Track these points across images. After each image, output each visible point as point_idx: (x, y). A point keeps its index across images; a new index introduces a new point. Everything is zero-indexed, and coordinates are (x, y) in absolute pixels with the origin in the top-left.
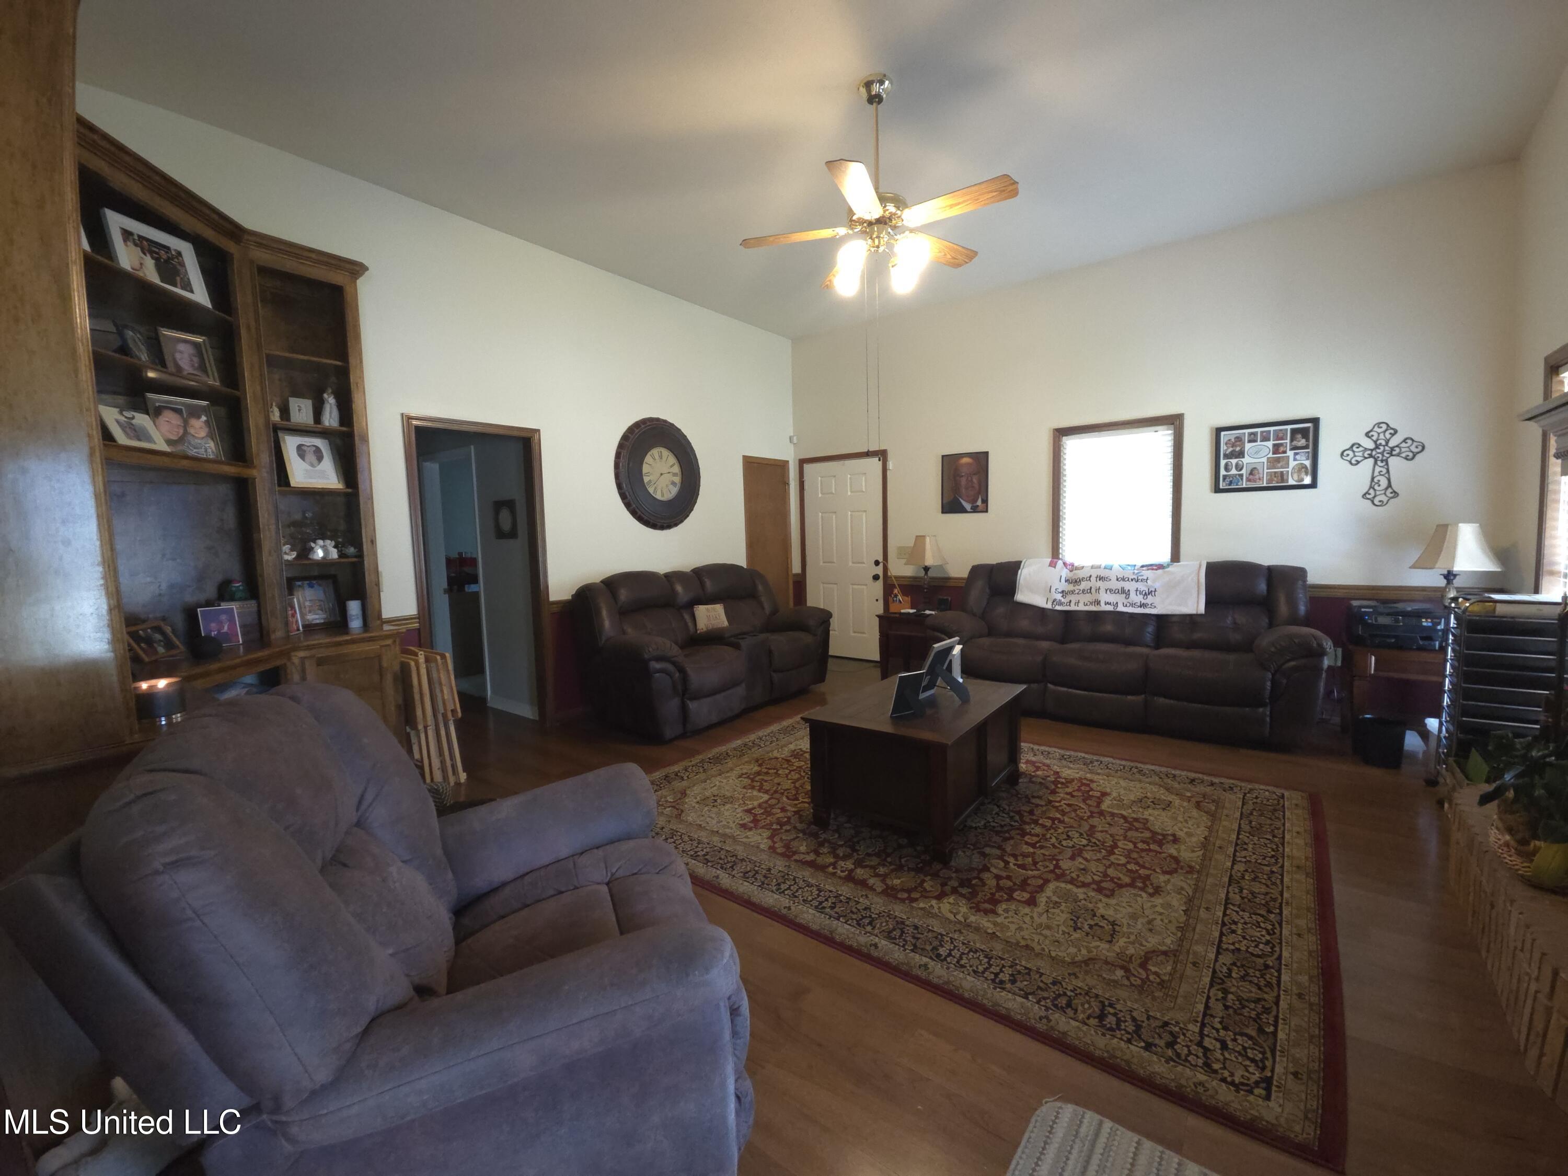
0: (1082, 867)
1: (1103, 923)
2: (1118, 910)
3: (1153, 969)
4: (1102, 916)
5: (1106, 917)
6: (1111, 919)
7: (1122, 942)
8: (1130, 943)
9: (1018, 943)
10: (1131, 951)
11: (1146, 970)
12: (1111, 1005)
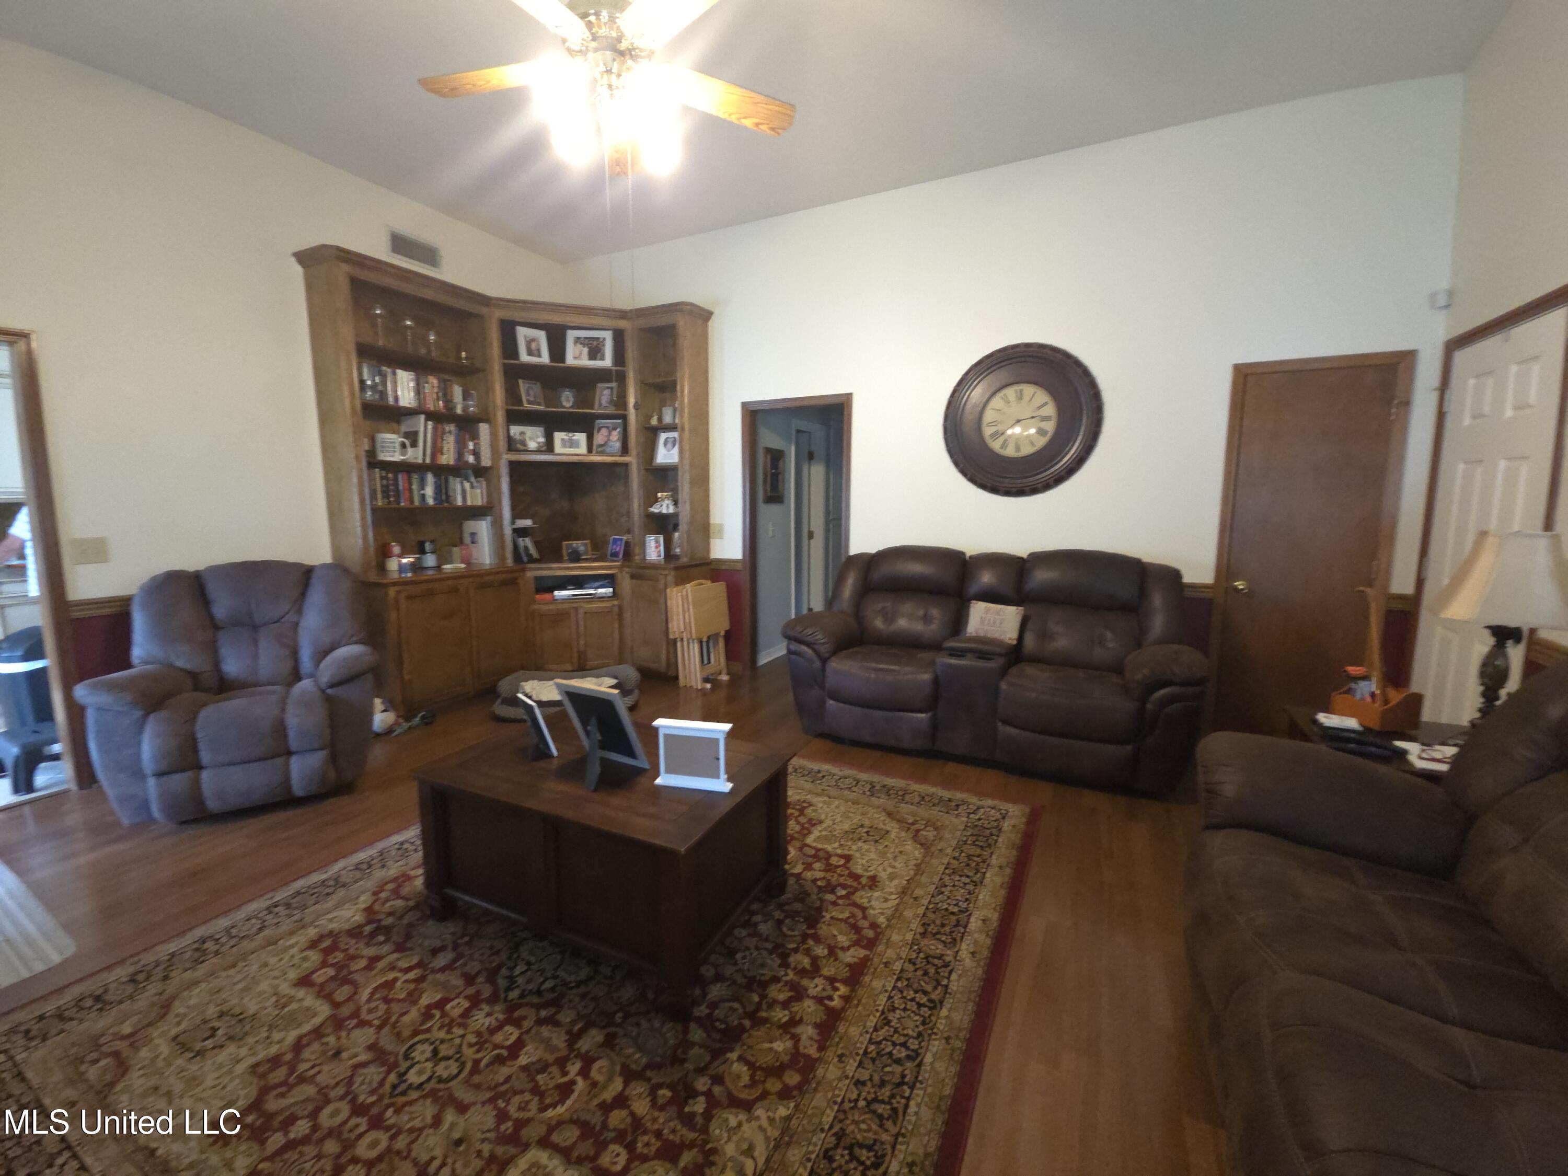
0: (345, 1055)
1: (209, 1043)
2: (218, 1069)
3: (103, 1063)
4: (221, 1047)
5: (216, 1051)
6: (209, 1054)
7: (165, 1049)
8: (157, 1056)
9: (244, 960)
10: (144, 1053)
11: (109, 1055)
12: (101, 1010)
